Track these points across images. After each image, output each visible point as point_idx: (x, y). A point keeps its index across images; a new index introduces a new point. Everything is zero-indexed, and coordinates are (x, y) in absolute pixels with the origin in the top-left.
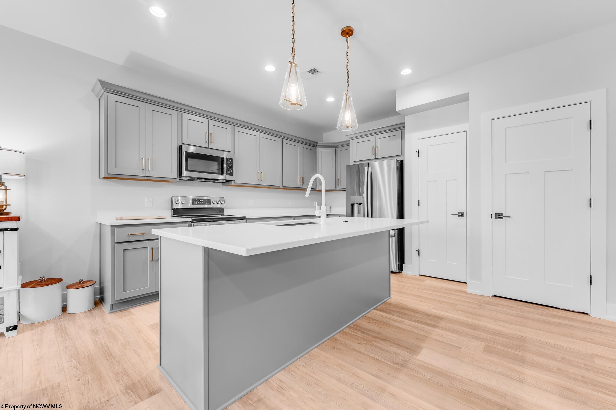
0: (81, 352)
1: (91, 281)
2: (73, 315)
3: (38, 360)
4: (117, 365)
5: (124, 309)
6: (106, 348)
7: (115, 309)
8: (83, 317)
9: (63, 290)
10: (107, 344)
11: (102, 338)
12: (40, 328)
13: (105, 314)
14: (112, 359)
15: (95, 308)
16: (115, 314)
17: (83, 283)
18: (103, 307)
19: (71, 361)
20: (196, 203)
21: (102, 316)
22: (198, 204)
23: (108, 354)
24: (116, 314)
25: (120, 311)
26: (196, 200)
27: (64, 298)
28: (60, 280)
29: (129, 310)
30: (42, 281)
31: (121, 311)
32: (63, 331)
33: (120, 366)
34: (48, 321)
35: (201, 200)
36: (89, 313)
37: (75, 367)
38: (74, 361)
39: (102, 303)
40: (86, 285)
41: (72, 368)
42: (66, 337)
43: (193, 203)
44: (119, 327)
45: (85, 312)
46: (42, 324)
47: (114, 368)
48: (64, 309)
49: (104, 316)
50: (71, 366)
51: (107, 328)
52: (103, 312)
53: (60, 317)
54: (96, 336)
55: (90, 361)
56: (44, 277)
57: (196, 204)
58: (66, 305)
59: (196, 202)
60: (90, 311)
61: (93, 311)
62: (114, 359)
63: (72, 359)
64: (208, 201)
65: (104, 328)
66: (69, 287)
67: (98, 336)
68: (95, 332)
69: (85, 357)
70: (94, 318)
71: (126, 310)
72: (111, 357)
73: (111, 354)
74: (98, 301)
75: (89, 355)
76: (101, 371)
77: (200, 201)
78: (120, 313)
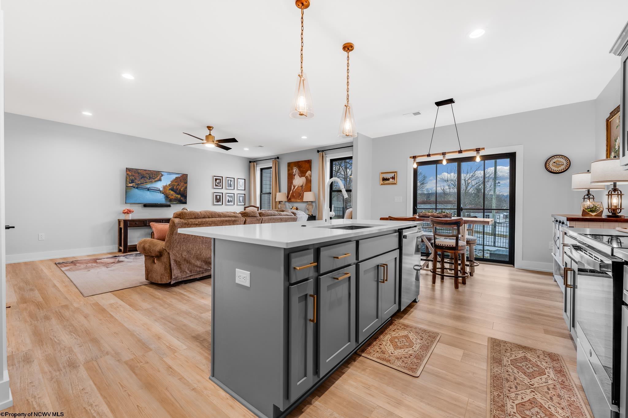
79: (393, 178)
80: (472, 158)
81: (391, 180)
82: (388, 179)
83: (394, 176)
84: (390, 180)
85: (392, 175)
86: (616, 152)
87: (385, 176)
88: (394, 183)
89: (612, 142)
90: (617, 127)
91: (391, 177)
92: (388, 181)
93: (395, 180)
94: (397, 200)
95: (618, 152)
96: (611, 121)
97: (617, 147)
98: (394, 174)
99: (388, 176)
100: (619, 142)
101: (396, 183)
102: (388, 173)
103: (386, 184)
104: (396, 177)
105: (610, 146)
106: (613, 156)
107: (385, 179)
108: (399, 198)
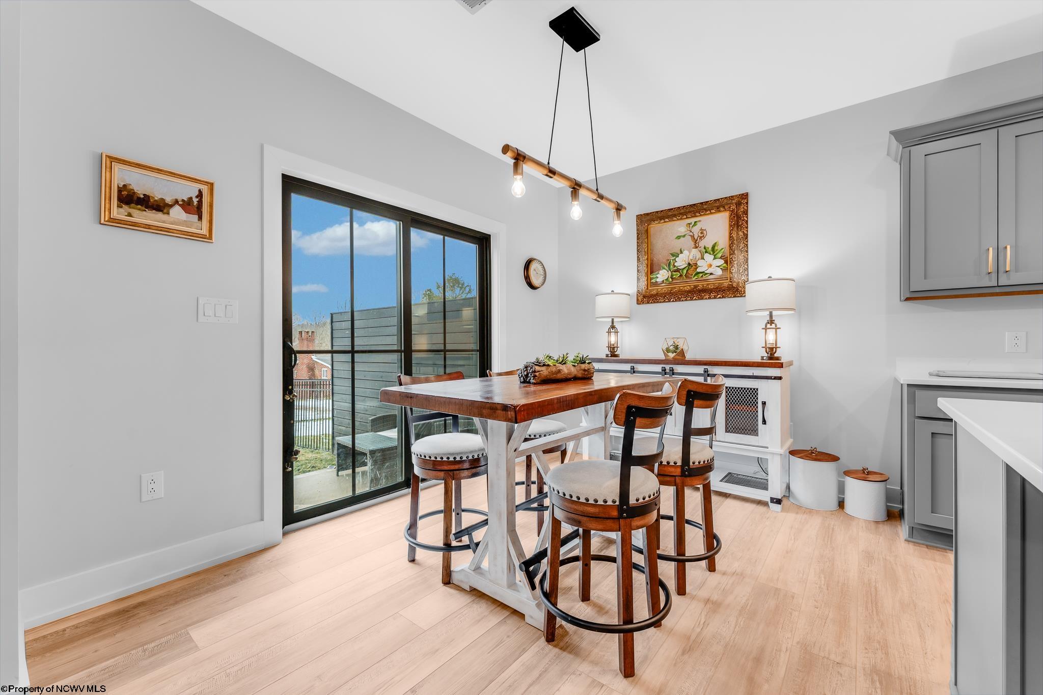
0: (836, 573)
1: (882, 474)
2: (851, 518)
3: (787, 552)
4: (877, 627)
5: (937, 547)
6: (873, 589)
7: (917, 539)
8: (862, 527)
9: (839, 475)
10: (877, 585)
11: (876, 572)
12: (805, 516)
13: (898, 538)
14: (875, 613)
15: (885, 522)
16: (916, 547)
17: (869, 473)
18: (899, 527)
19: (820, 577)
21: (892, 540)
23: (873, 601)
24: (918, 548)
25: (927, 546)
27: (841, 489)
28: (834, 459)
29: (947, 552)
30: (814, 453)
31: (929, 547)
32: (829, 532)
33: (882, 631)
34: (818, 512)
36: (873, 526)
37: (820, 587)
38: (823, 579)
39: (901, 520)
40: (871, 477)
41: (816, 587)
42: (829, 543)
44: (912, 572)
45: (869, 521)
46: (810, 511)
47: (870, 627)
48: (841, 504)
49: (895, 541)
50: (817, 584)
51: (890, 562)
52: (897, 534)
53: (834, 513)
54: (867, 565)
55: (842, 593)
56: (815, 448)
58: (844, 498)
60: (877, 522)
61: (881, 526)
62: (877, 614)
63: (822, 576)
65: (886, 559)
66: (847, 473)
67: (870, 565)
68: (869, 557)
69: (838, 582)
70: (878, 536)
71: (940, 550)
72: (874, 608)
73: (876, 604)
74: (896, 514)
75: (844, 583)
76: (849, 617)
78: (927, 550)
79: (194, 207)
81: (177, 212)
82: (160, 207)
83: (195, 201)
84: (172, 211)
85: (188, 191)
86: (678, 270)
87: (141, 184)
88: (203, 237)
89: (661, 254)
90: (679, 237)
91: (180, 199)
92: (160, 215)
93: (200, 218)
94: (215, 316)
95: (685, 271)
96: (655, 227)
97: (681, 262)
98: (200, 191)
99: (159, 189)
100: (691, 257)
101: (210, 237)
102: (159, 171)
103: (148, 227)
104: (211, 206)
105: (652, 260)
106: (662, 275)
107: (139, 198)
108: (226, 306)
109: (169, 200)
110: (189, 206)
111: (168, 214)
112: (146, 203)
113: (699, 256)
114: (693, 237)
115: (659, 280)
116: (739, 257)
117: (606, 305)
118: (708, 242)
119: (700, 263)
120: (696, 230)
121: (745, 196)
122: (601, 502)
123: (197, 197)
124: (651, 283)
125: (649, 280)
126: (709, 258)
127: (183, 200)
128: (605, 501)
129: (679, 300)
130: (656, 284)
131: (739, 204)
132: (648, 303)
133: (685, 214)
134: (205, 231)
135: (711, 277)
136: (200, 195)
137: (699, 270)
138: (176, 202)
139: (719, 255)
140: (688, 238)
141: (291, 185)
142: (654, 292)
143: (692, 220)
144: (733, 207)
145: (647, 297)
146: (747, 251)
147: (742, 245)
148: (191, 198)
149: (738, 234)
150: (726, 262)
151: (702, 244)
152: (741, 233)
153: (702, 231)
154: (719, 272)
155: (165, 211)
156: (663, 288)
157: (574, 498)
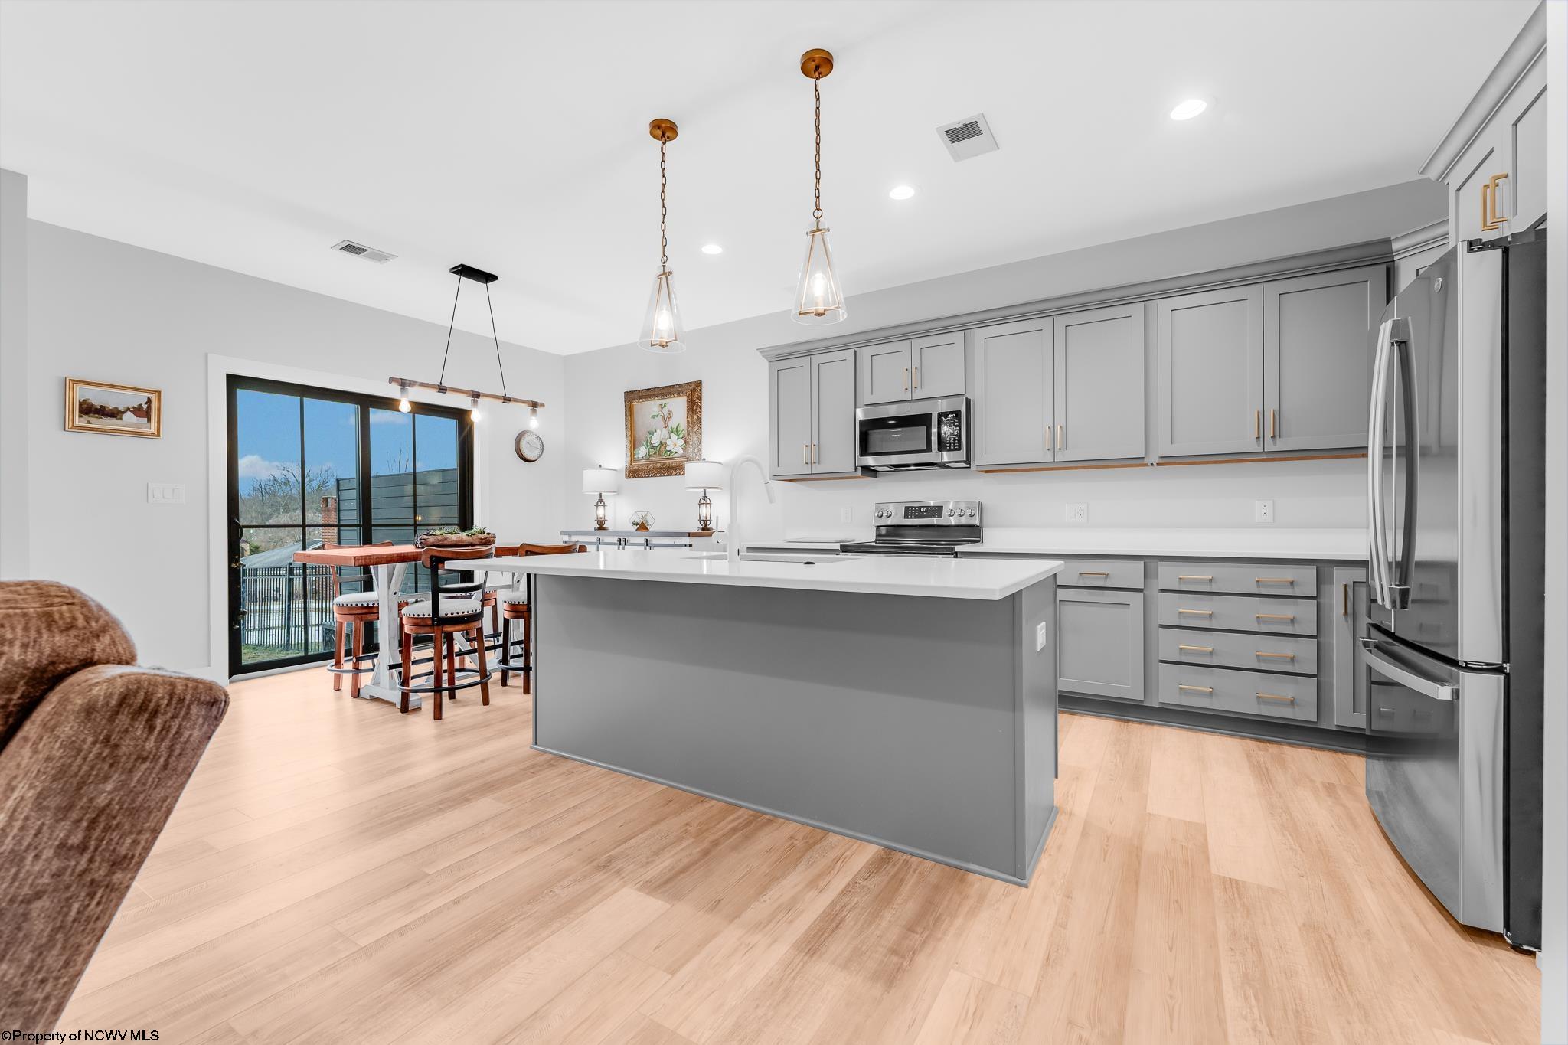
20: (911, 515)
22: (916, 517)
26: (912, 510)
35: (922, 510)
43: (906, 517)
57: (911, 518)
59: (912, 513)
64: (938, 511)
77: (920, 511)
79: (143, 412)
80: (388, 401)
81: (129, 417)
82: (115, 414)
83: (145, 407)
84: (125, 417)
85: (140, 399)
86: (653, 448)
87: (97, 398)
88: (152, 435)
89: (641, 433)
90: (653, 417)
91: (131, 406)
92: (114, 421)
93: (149, 420)
94: (163, 497)
95: (658, 449)
96: (638, 405)
97: (655, 441)
98: (149, 399)
99: (111, 400)
100: (662, 436)
101: (159, 435)
102: (113, 386)
103: (104, 430)
104: (159, 409)
105: (635, 437)
106: (642, 452)
107: (96, 409)
108: (173, 490)
109: (121, 408)
110: (138, 411)
111: (121, 419)
112: (103, 412)
113: (668, 436)
114: (663, 417)
115: (640, 456)
116: (694, 438)
117: (592, 479)
118: (673, 424)
119: (669, 442)
120: (665, 410)
121: (699, 384)
122: (421, 616)
123: (146, 403)
124: (633, 458)
125: (632, 455)
126: (674, 437)
127: (134, 407)
128: (424, 615)
129: (655, 475)
130: (638, 460)
131: (693, 391)
132: (633, 478)
133: (656, 395)
134: (154, 430)
135: (676, 455)
136: (149, 401)
137: (668, 449)
138: (128, 409)
139: (681, 436)
140: (660, 418)
141: (234, 382)
142: (636, 468)
143: (663, 402)
144: (689, 393)
145: (633, 473)
146: (700, 434)
147: (696, 428)
148: (141, 405)
149: (693, 417)
150: (685, 443)
151: (670, 424)
152: (695, 417)
153: (670, 412)
154: (681, 451)
155: (119, 417)
156: (642, 464)
157: (416, 616)
